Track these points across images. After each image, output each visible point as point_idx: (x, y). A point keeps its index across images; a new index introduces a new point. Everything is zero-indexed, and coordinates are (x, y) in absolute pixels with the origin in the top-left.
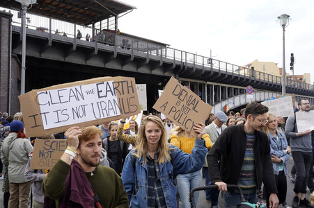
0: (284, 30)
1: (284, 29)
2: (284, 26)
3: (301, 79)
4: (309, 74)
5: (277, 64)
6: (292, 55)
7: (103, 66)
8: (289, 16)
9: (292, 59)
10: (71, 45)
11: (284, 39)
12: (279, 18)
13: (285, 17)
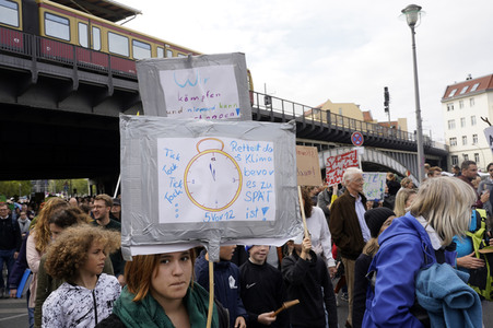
0: (414, 33)
1: (413, 30)
2: (412, 25)
3: (394, 127)
4: (405, 120)
5: (358, 106)
6: (386, 89)
7: (89, 112)
8: (420, 8)
9: (387, 96)
10: (28, 74)
11: (414, 48)
12: (403, 11)
13: (414, 10)
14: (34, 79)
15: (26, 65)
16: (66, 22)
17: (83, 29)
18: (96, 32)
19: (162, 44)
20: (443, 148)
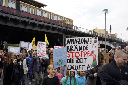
0: (106, 16)
1: (106, 15)
2: (106, 14)
3: (114, 36)
4: (117, 34)
6: (110, 26)
8: (108, 10)
9: (110, 28)
10: (19, 20)
11: (106, 19)
12: (104, 10)
13: (106, 10)
14: (20, 21)
15: (18, 18)
16: (27, 7)
17: (30, 9)
18: (34, 10)
19: (50, 13)
20: (126, 42)
